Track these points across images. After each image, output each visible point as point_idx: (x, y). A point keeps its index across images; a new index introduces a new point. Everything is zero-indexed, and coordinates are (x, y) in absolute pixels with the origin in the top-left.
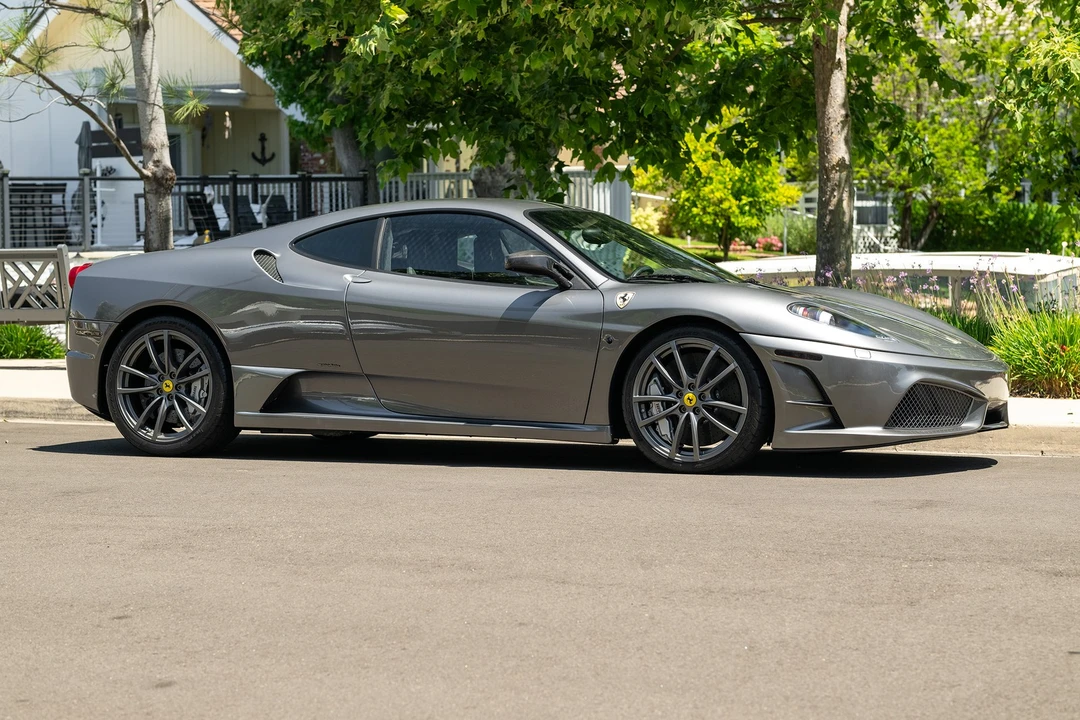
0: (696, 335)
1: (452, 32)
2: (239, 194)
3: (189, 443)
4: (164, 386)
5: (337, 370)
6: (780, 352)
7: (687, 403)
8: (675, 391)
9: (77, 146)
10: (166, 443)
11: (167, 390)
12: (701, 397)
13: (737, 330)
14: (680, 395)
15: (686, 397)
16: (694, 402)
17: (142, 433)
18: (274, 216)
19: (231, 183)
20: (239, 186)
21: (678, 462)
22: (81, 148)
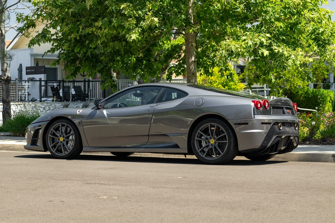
1: (69, 37)
2: (64, 85)
9: (18, 71)
18: (77, 92)
19: (62, 82)
20: (64, 83)
22: (19, 71)
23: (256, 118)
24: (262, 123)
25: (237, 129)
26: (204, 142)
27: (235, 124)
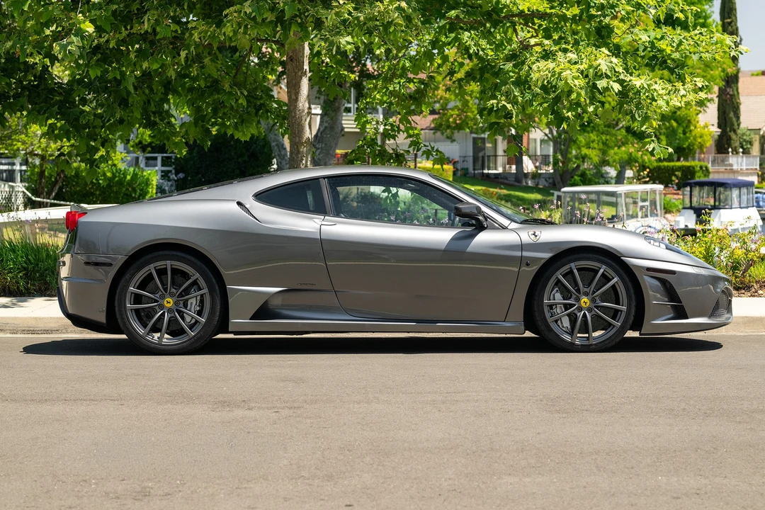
0: (588, 259)
3: (192, 344)
4: (165, 303)
5: (314, 288)
6: (649, 269)
7: (583, 305)
8: (574, 296)
10: (172, 345)
11: (169, 305)
12: (593, 300)
13: (619, 255)
14: (578, 300)
15: (582, 301)
16: (588, 304)
17: (149, 338)
21: (578, 345)
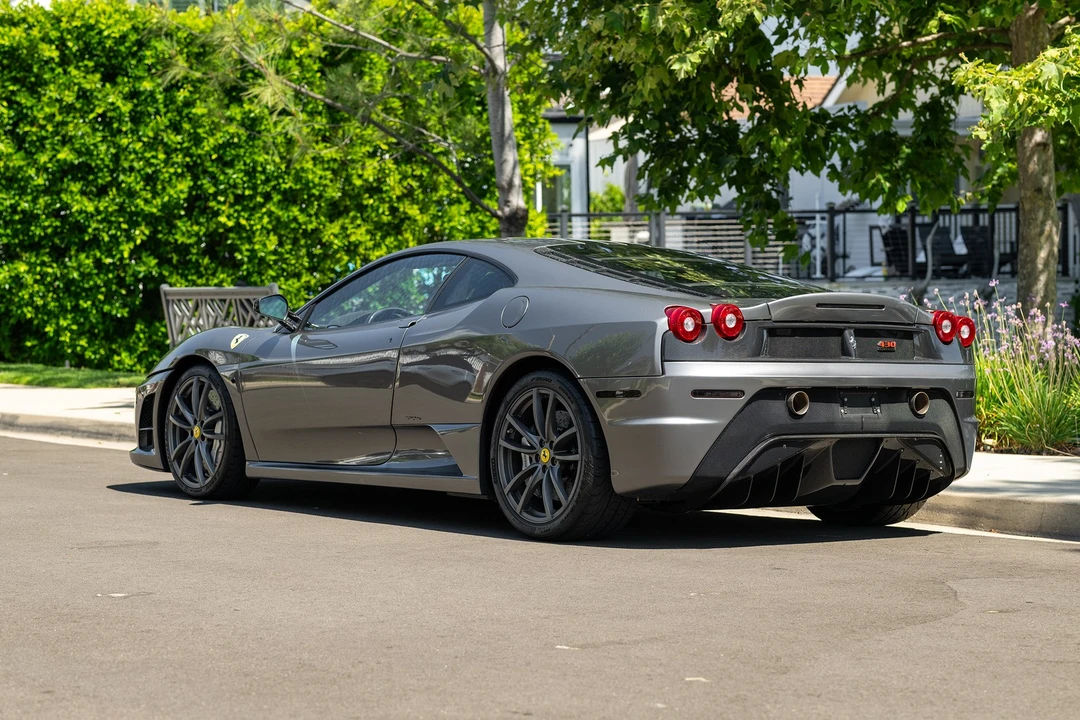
23: (667, 374)
24: (697, 393)
25: (606, 412)
26: (528, 456)
27: (599, 395)
